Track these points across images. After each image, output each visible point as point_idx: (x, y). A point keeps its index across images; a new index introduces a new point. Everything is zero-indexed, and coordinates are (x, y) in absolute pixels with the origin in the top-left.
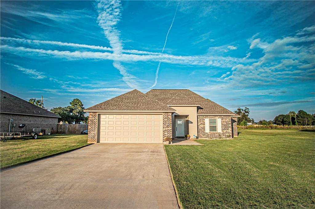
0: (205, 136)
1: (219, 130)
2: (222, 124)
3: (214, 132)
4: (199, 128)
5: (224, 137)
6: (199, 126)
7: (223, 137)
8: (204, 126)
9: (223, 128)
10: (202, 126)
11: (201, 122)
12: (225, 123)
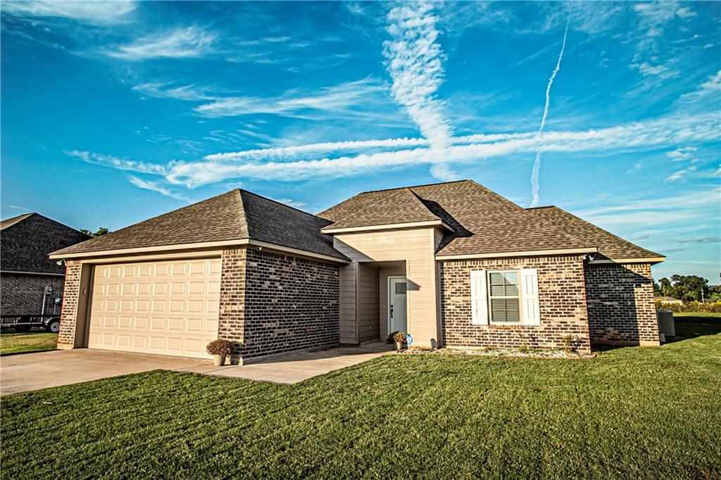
0: (470, 340)
1: (530, 315)
2: (542, 292)
3: (508, 324)
4: (449, 307)
5: (553, 345)
6: (449, 301)
7: (549, 345)
8: (466, 298)
9: (549, 310)
10: (460, 300)
11: (457, 285)
12: (557, 288)
